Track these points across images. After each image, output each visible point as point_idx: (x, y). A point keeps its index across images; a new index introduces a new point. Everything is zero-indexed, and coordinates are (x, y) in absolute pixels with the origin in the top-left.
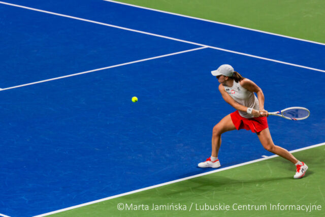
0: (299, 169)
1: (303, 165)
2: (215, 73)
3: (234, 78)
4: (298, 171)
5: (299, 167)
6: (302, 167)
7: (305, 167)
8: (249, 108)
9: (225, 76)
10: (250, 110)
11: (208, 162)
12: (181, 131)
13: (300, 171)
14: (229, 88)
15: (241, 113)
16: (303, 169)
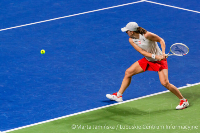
0: (182, 103)
1: (186, 102)
2: (124, 30)
3: (138, 31)
4: (181, 104)
5: (182, 102)
6: (184, 103)
7: (187, 103)
8: (153, 55)
9: (131, 31)
10: (153, 56)
11: (114, 96)
12: (124, 65)
13: (183, 104)
14: (137, 40)
15: (147, 58)
16: (185, 104)
